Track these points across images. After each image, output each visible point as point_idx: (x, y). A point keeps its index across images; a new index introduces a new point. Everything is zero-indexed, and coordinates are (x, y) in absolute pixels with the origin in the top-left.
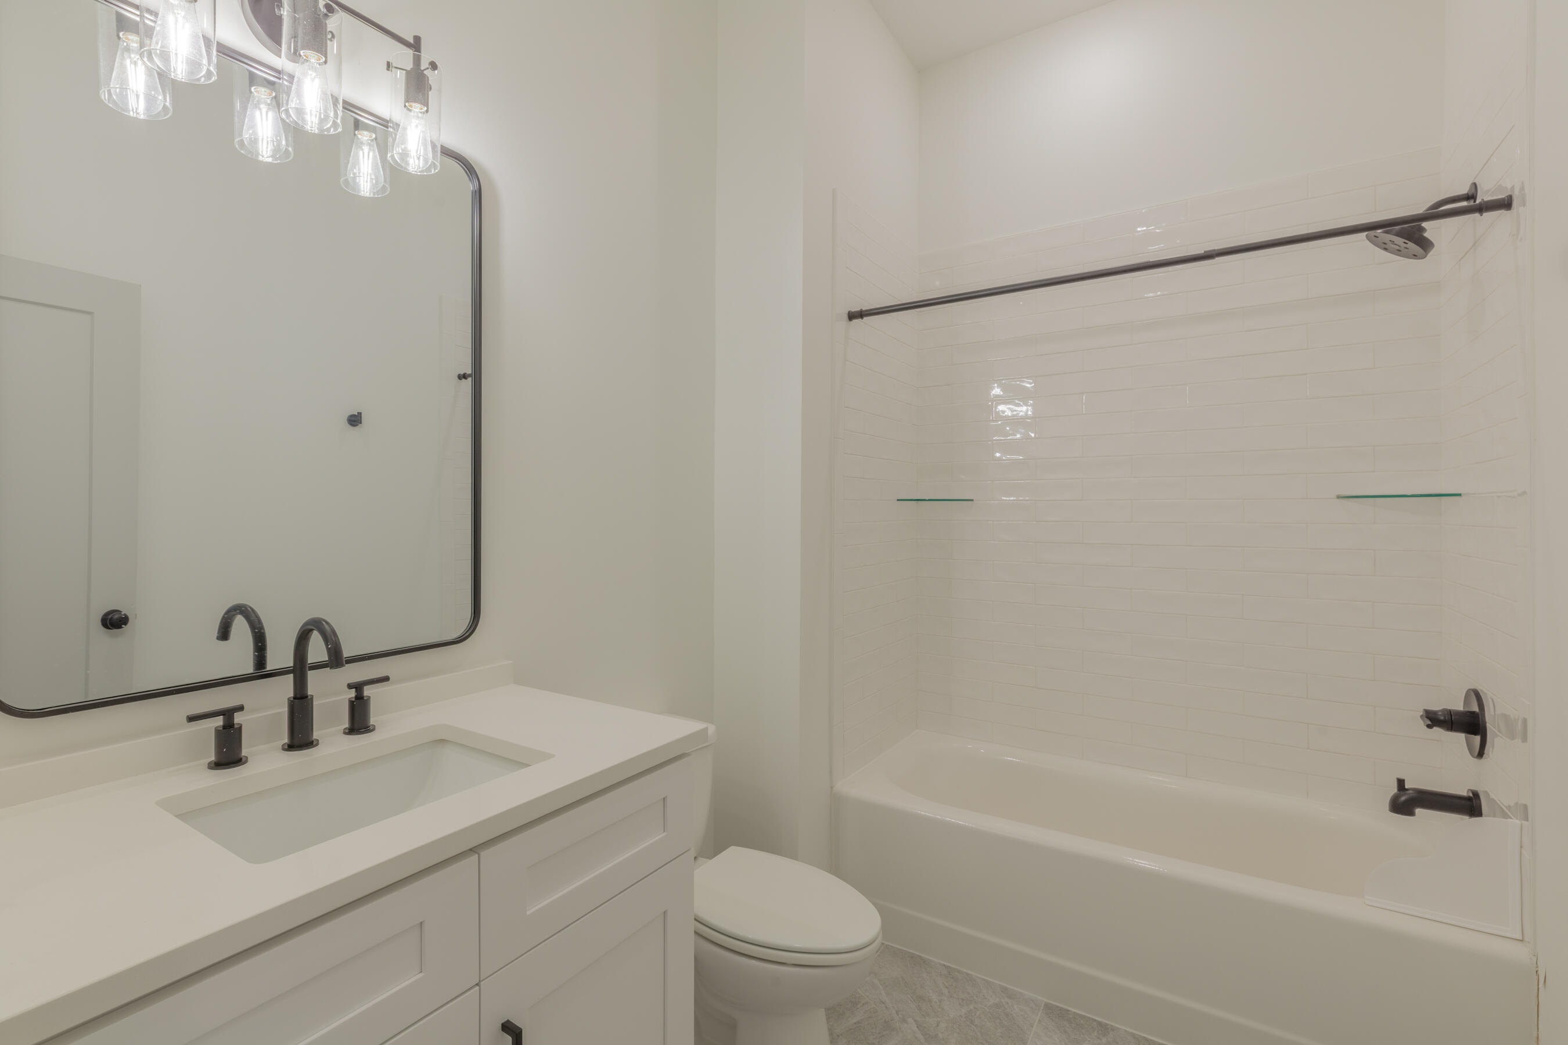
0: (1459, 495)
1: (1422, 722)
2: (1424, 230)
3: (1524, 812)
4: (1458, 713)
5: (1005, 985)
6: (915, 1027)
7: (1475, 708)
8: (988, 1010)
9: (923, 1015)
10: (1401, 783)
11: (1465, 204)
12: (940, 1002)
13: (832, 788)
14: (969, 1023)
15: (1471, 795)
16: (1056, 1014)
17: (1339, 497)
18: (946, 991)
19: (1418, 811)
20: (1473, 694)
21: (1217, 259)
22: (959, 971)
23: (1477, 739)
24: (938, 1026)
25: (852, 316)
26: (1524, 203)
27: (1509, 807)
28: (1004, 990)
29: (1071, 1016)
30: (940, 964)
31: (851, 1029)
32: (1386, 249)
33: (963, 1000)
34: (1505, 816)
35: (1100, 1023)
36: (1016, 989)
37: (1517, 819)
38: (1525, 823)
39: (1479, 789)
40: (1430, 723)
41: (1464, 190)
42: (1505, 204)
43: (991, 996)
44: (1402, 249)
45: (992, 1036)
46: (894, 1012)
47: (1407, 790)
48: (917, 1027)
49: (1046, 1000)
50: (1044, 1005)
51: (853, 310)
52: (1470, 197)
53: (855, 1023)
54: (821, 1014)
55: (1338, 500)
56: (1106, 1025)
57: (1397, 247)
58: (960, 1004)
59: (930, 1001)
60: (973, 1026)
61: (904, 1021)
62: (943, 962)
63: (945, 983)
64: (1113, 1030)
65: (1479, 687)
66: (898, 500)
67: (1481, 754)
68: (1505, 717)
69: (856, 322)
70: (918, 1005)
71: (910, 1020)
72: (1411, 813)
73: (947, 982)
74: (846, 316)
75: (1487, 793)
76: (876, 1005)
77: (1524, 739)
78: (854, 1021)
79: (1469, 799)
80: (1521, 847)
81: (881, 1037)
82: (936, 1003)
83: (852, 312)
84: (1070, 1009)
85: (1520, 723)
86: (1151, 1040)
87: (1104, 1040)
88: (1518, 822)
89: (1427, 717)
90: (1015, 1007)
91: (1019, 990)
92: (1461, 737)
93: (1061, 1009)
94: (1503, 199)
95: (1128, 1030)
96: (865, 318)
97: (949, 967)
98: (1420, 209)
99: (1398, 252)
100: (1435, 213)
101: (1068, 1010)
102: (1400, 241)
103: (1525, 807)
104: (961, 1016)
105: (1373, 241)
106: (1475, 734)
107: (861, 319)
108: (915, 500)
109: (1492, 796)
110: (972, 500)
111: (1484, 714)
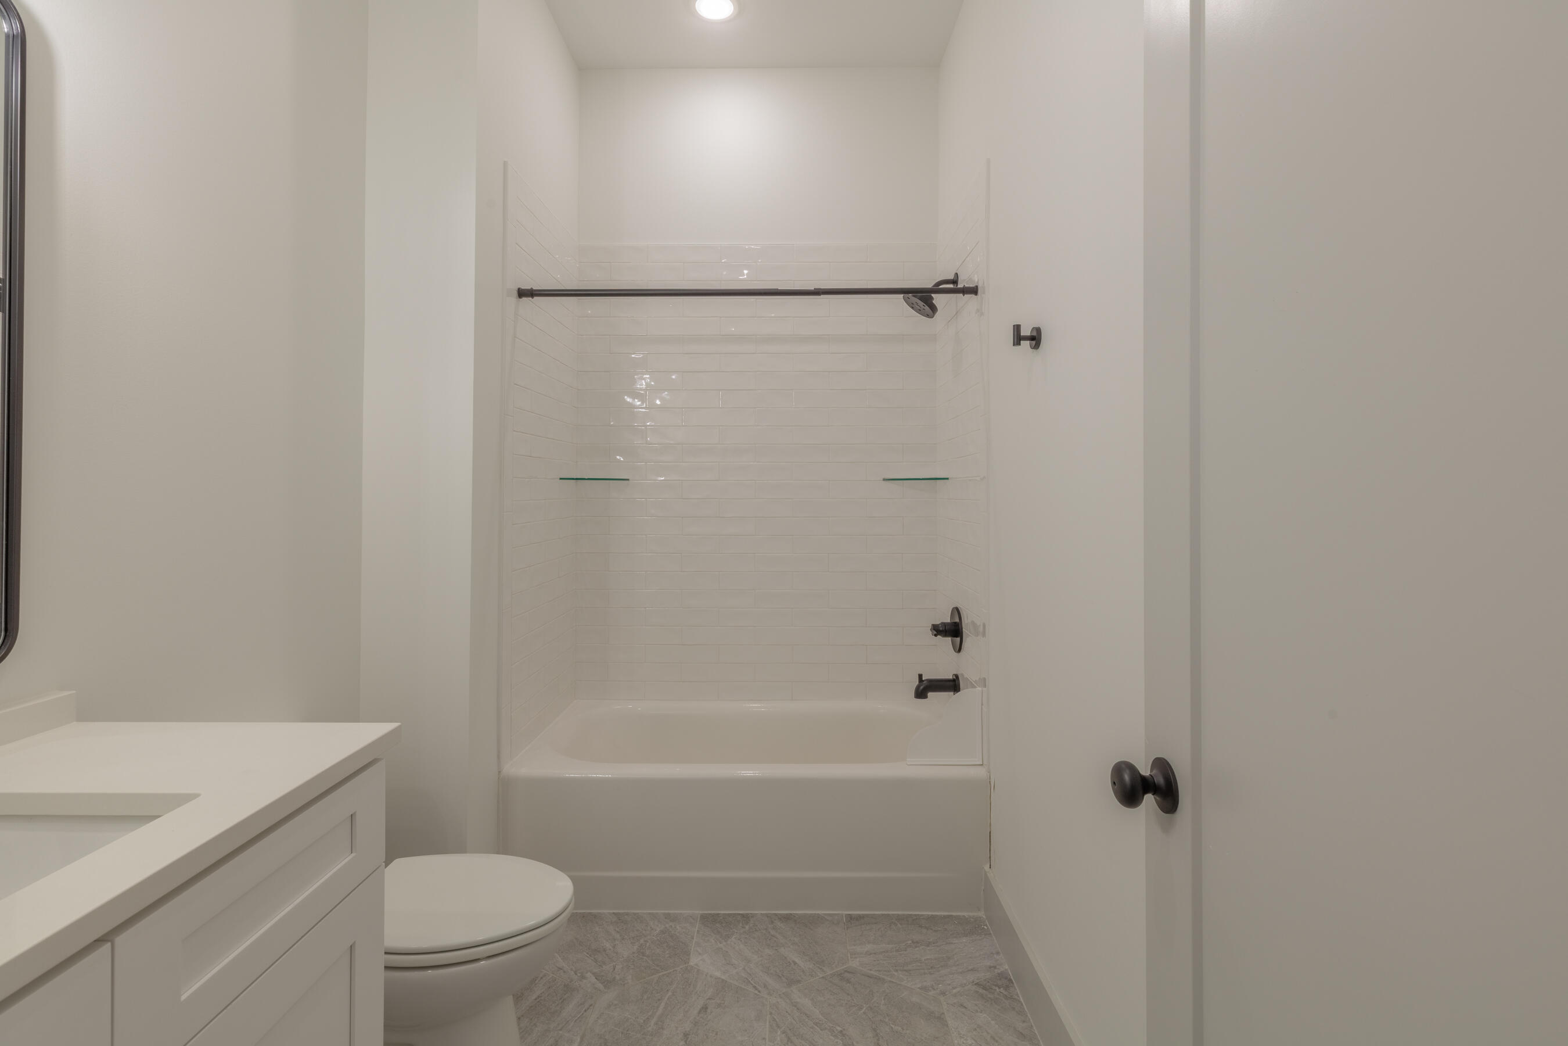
0: (948, 479)
1: (931, 632)
2: (932, 298)
3: (984, 682)
4: (948, 623)
5: (667, 912)
6: (593, 979)
7: (957, 620)
8: (655, 939)
9: (600, 965)
10: (920, 676)
11: (951, 286)
12: (614, 947)
13: (499, 772)
14: (641, 957)
15: (955, 678)
16: (710, 921)
17: (884, 480)
18: (618, 936)
19: (930, 694)
20: (955, 610)
21: (822, 296)
22: (627, 914)
23: (958, 639)
24: (614, 969)
25: (522, 293)
26: (984, 293)
27: (976, 682)
28: (667, 916)
29: (721, 918)
30: (609, 913)
31: (531, 1007)
32: (912, 308)
33: (633, 938)
34: (974, 687)
35: (743, 915)
36: (676, 912)
37: (979, 687)
38: (984, 689)
39: (958, 673)
40: (935, 633)
41: (951, 277)
42: (974, 291)
43: (658, 926)
44: (921, 309)
45: (662, 960)
46: (573, 973)
47: (923, 681)
48: (596, 978)
49: (701, 912)
50: (700, 917)
51: (523, 288)
52: (955, 282)
53: (536, 999)
54: (510, 1000)
55: (883, 482)
56: (747, 914)
57: (919, 308)
58: (631, 943)
59: (605, 950)
60: (645, 958)
61: (583, 977)
62: (611, 911)
63: (617, 929)
64: (752, 917)
65: (959, 606)
66: (561, 479)
67: (959, 650)
68: (973, 623)
69: (525, 300)
70: (595, 958)
71: (589, 975)
72: (926, 697)
73: (618, 927)
74: (516, 293)
75: (962, 675)
76: (553, 974)
77: (984, 635)
78: (534, 998)
79: (954, 680)
80: (982, 705)
81: (562, 1002)
82: (610, 949)
83: (522, 289)
84: (719, 912)
85: (982, 627)
86: (779, 914)
87: (747, 927)
88: (980, 689)
89: (934, 629)
90: (678, 927)
91: (679, 912)
92: (949, 639)
93: (713, 915)
94: (974, 288)
95: (762, 912)
96: (535, 298)
97: (619, 913)
98: (929, 285)
99: (919, 311)
100: (937, 289)
101: (719, 914)
102: (921, 303)
103: (985, 679)
104: (634, 953)
105: (906, 300)
106: (957, 637)
107: (531, 298)
108: (573, 479)
109: (966, 676)
110: (628, 480)
111: (962, 622)
